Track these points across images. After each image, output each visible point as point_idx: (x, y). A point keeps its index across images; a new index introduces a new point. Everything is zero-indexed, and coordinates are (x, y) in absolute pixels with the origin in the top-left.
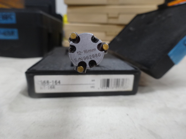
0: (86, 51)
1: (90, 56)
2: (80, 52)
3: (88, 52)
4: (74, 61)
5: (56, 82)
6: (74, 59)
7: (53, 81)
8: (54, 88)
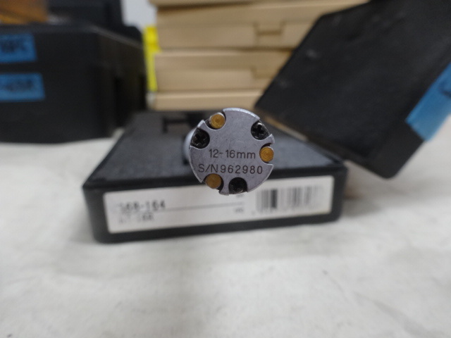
0: (230, 153)
1: (238, 168)
2: (216, 152)
3: (236, 157)
4: (197, 168)
5: (154, 204)
6: (198, 164)
7: (148, 203)
8: (150, 217)
